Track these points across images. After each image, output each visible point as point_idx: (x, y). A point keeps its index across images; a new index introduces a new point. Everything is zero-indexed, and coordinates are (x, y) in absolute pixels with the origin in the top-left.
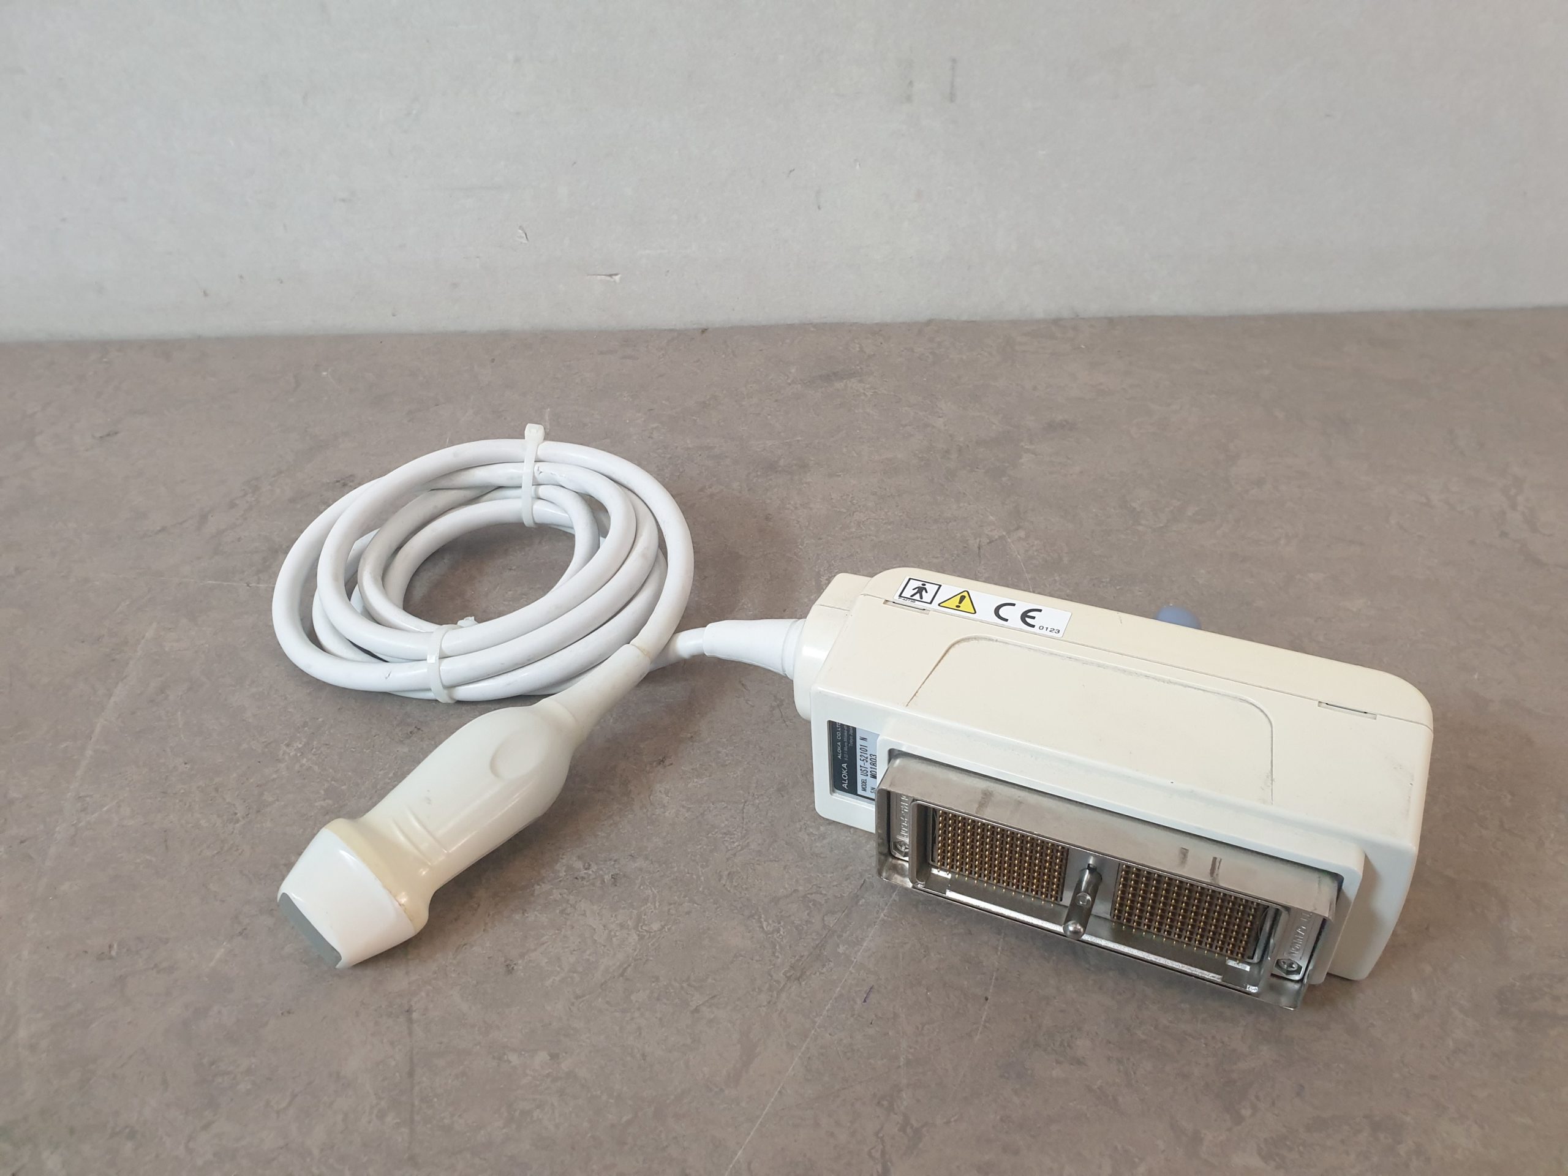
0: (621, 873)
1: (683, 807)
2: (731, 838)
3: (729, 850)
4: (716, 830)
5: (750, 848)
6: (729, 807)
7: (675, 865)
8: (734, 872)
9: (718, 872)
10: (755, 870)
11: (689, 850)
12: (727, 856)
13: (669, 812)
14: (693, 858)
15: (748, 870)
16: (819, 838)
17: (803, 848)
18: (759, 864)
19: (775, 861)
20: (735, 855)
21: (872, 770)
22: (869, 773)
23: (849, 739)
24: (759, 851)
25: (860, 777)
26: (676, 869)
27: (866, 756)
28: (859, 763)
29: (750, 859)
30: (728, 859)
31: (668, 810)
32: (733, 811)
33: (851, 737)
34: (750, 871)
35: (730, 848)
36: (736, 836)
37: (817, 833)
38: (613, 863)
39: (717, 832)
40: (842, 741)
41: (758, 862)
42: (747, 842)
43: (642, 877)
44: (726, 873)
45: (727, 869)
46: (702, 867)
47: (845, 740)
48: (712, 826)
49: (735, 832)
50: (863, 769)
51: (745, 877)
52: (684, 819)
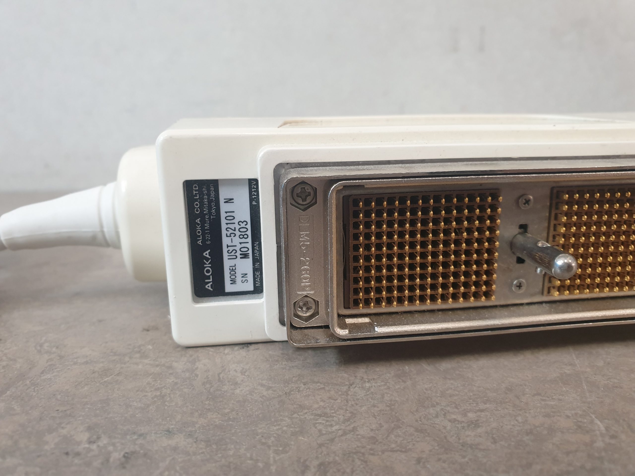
0: (142, 451)
1: (262, 385)
2: (327, 421)
3: (323, 435)
4: (306, 411)
5: (358, 433)
6: (327, 388)
7: (232, 446)
8: (329, 463)
9: (302, 461)
10: (366, 462)
11: (260, 431)
12: (319, 442)
13: (240, 389)
14: (263, 440)
15: (353, 461)
16: (469, 426)
17: (445, 437)
18: (373, 454)
19: (401, 451)
20: (332, 440)
21: (243, 245)
22: (239, 253)
23: (210, 208)
24: (373, 438)
25: (227, 264)
26: (231, 453)
27: (232, 226)
28: (226, 241)
29: (358, 447)
30: (321, 445)
31: (240, 387)
32: (332, 393)
33: (213, 204)
34: (358, 462)
35: (324, 432)
36: (335, 419)
37: (463, 419)
38: (135, 437)
39: (306, 413)
40: (202, 215)
41: (372, 452)
42: (352, 426)
43: (173, 459)
44: (316, 463)
45: (317, 458)
46: (276, 452)
47: (206, 211)
48: (300, 406)
49: (334, 414)
50: (231, 249)
51: (348, 470)
52: (261, 397)
